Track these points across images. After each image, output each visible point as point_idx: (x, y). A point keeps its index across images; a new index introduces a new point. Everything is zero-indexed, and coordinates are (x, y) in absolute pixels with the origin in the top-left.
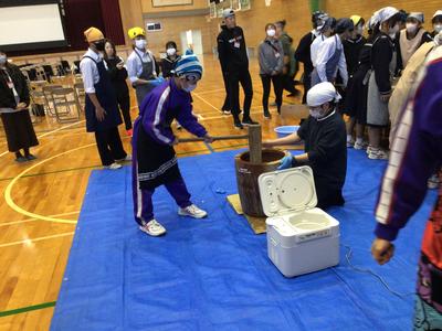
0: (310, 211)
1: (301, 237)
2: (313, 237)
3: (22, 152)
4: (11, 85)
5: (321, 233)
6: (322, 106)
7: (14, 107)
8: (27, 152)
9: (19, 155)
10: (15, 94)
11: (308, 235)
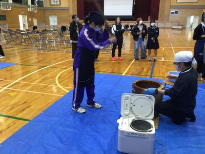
11: (133, 133)
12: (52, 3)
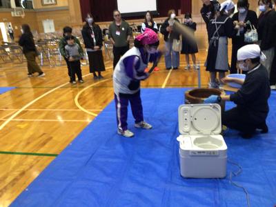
0: (213, 136)
1: (194, 152)
2: (202, 154)
3: (97, 73)
4: (93, 36)
5: (210, 152)
6: (245, 61)
7: (93, 49)
8: (99, 74)
9: (95, 75)
10: (95, 41)
11: (199, 152)
12: (45, 2)
